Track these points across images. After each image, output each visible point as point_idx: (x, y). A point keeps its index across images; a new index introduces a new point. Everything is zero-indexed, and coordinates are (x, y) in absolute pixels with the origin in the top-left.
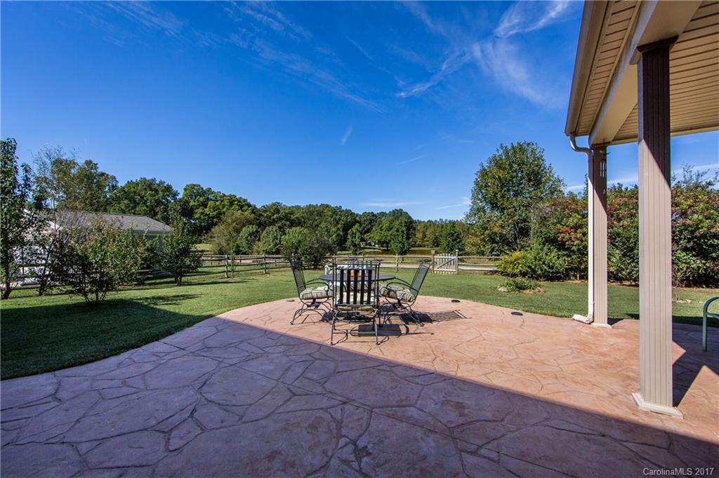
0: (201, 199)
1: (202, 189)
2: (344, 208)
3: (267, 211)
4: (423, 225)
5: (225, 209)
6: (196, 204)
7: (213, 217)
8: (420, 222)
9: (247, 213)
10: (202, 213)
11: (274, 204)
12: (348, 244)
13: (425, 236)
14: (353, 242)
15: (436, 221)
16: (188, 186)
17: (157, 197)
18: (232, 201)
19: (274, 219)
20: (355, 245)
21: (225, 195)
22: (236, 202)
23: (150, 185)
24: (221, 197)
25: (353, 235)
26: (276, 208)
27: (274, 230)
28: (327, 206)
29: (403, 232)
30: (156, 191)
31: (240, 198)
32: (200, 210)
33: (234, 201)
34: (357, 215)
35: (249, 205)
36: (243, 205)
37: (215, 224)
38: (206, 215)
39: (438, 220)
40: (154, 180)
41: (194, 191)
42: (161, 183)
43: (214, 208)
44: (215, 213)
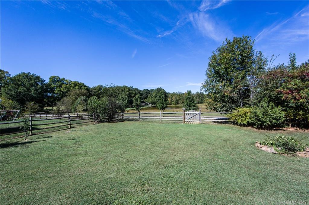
0: (59, 84)
1: (60, 78)
2: (134, 87)
3: (95, 89)
4: (171, 95)
5: (71, 89)
6: (56, 86)
7: (66, 93)
8: (169, 93)
9: (83, 90)
10: (59, 91)
11: (99, 86)
12: (134, 105)
13: (172, 99)
14: (136, 103)
15: (176, 93)
16: (51, 77)
17: (30, 82)
18: (76, 84)
19: (99, 93)
20: (138, 105)
21: (71, 81)
22: (78, 85)
23: (27, 76)
24: (70, 83)
25: (136, 100)
26: (100, 88)
27: (95, 99)
28: (126, 87)
29: (163, 97)
30: (31, 79)
31: (80, 83)
32: (58, 89)
33: (77, 84)
34: (141, 90)
35: (85, 86)
36: (81, 86)
37: (66, 96)
38: (62, 91)
39: (177, 92)
40: (29, 73)
41: (55, 80)
42: (33, 75)
43: (65, 88)
44: (66, 91)
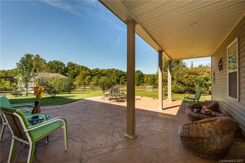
0: (73, 67)
1: (73, 64)
2: (120, 70)
3: (94, 71)
5: (80, 70)
6: (71, 69)
7: (77, 73)
8: (146, 75)
9: (87, 72)
10: (73, 72)
11: (96, 69)
12: (120, 82)
14: (122, 81)
16: (68, 63)
17: (58, 67)
18: (83, 67)
19: (96, 74)
20: (122, 83)
21: (80, 66)
22: (84, 68)
23: (57, 63)
24: (79, 66)
25: (122, 79)
26: (97, 70)
27: (96, 77)
28: (114, 69)
29: (138, 78)
31: (85, 67)
32: (72, 71)
33: (83, 68)
34: (124, 72)
35: (88, 69)
36: (86, 69)
37: (77, 75)
38: (74, 72)
40: (58, 61)
41: (71, 64)
42: (60, 62)
43: (77, 70)
44: (77, 72)
